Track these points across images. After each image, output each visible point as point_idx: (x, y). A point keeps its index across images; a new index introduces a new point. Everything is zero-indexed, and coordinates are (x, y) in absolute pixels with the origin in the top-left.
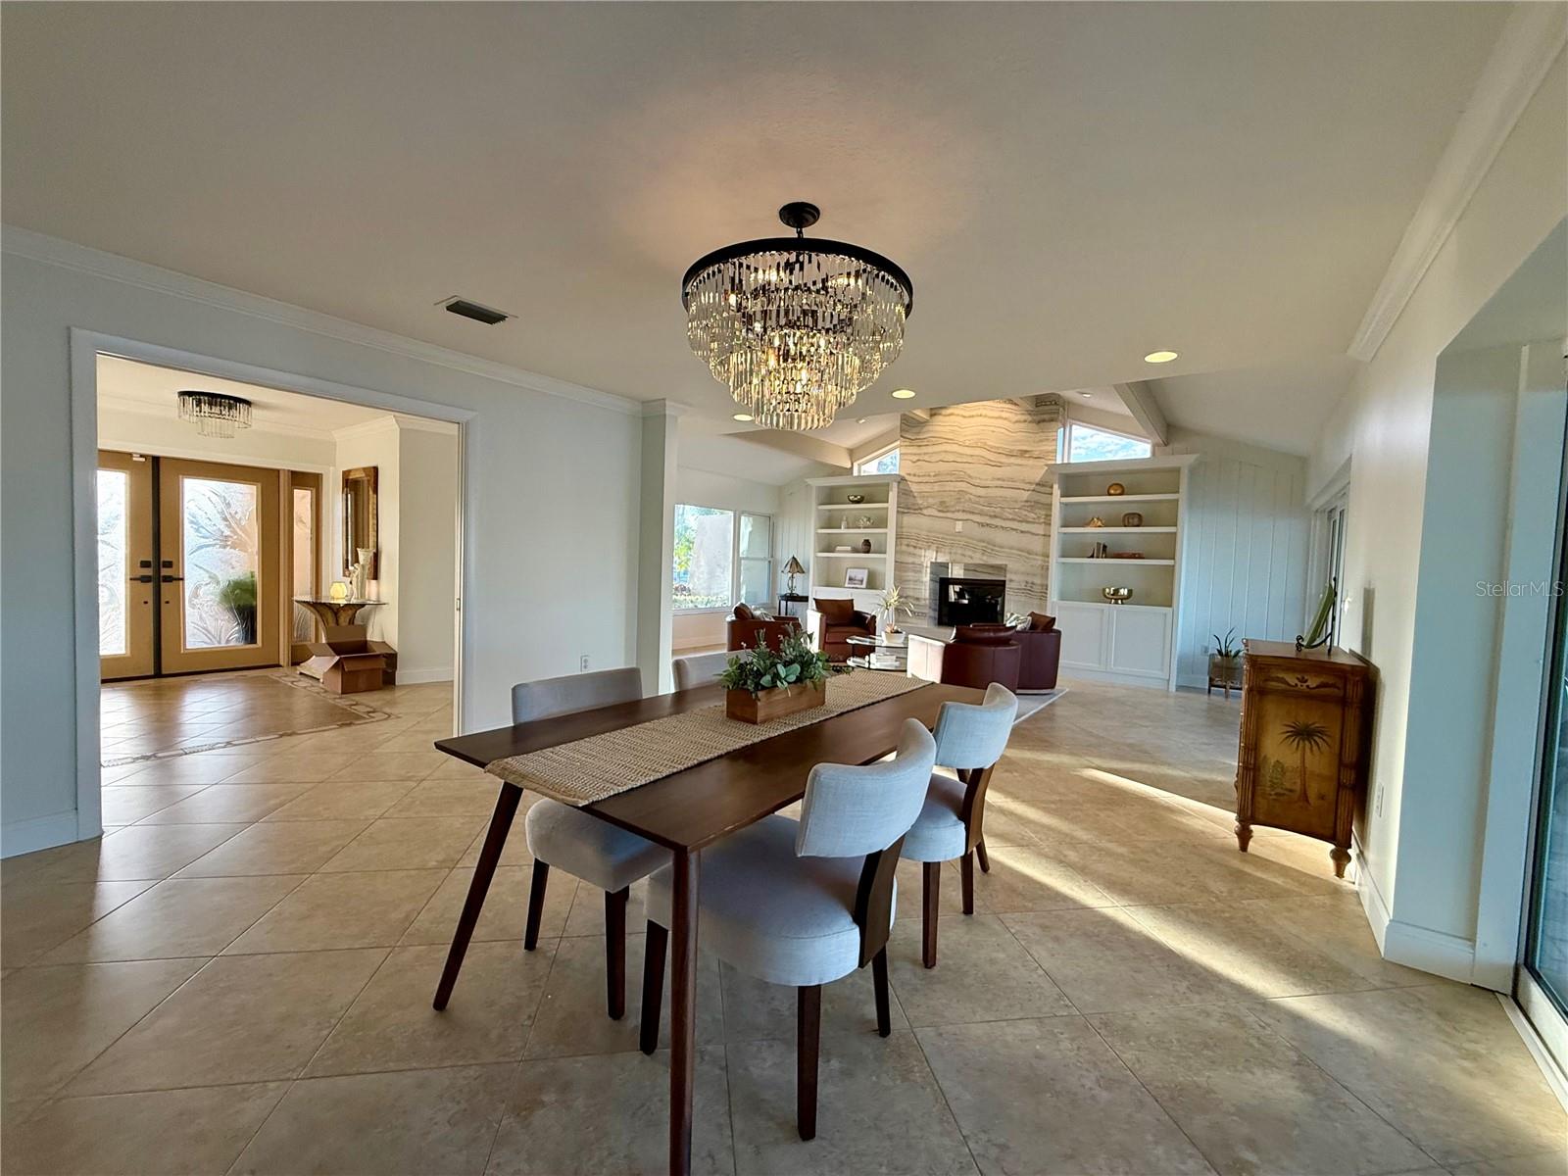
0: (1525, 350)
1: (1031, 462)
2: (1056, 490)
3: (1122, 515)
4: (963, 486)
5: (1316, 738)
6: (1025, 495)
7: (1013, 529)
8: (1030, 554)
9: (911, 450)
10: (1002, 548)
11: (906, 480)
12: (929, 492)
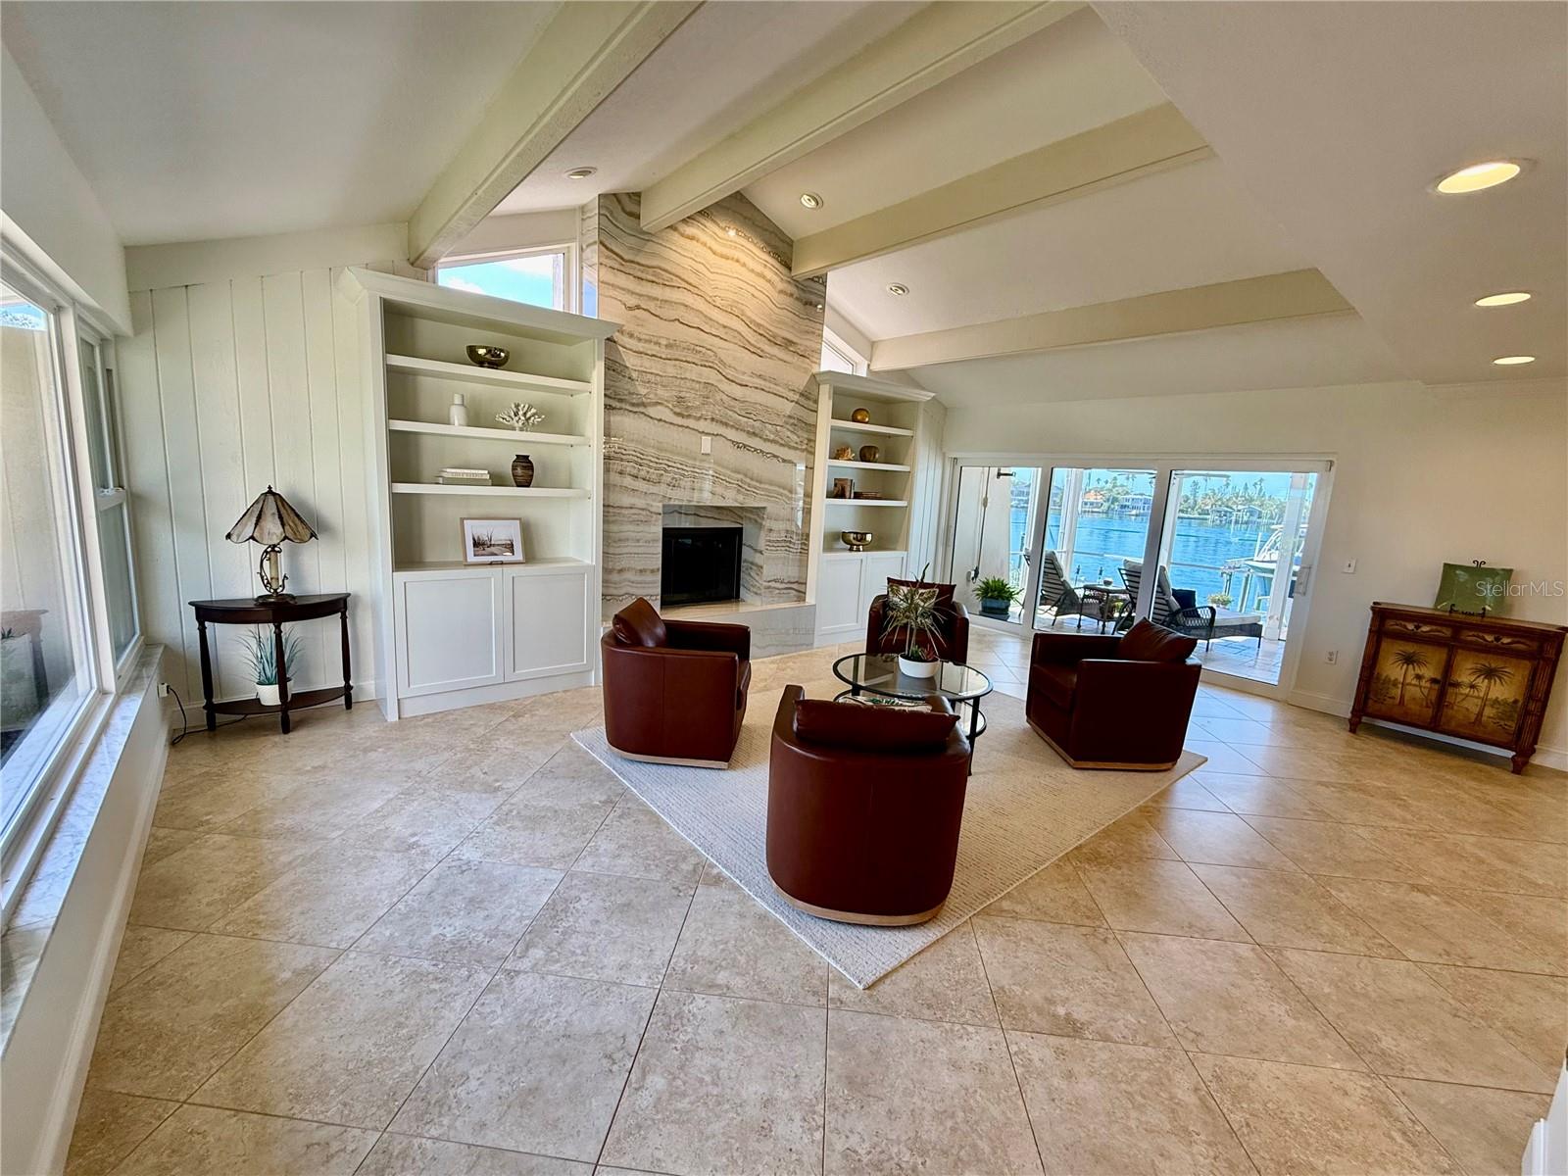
2: (825, 405)
4: (712, 376)
6: (788, 408)
8: (789, 491)
9: (622, 280)
10: (761, 482)
11: (615, 342)
12: (657, 375)
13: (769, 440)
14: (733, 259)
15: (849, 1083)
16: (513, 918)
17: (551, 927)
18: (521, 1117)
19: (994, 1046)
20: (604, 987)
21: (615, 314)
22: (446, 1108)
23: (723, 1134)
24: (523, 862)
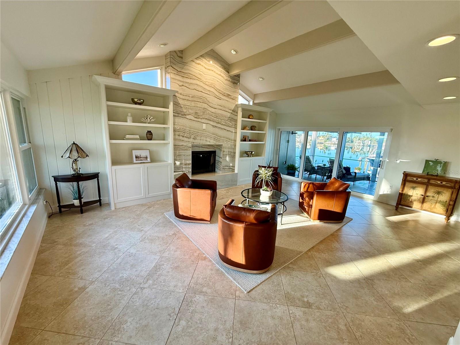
1: (231, 100)
2: (240, 114)
4: (205, 106)
6: (229, 115)
8: (230, 140)
9: (178, 77)
10: (221, 137)
11: (176, 96)
12: (189, 106)
13: (223, 125)
14: (211, 70)
15: (241, 323)
16: (144, 271)
17: (155, 274)
18: (142, 334)
19: (285, 311)
20: (169, 293)
21: (176, 88)
22: (120, 332)
23: (202, 340)
24: (148, 253)
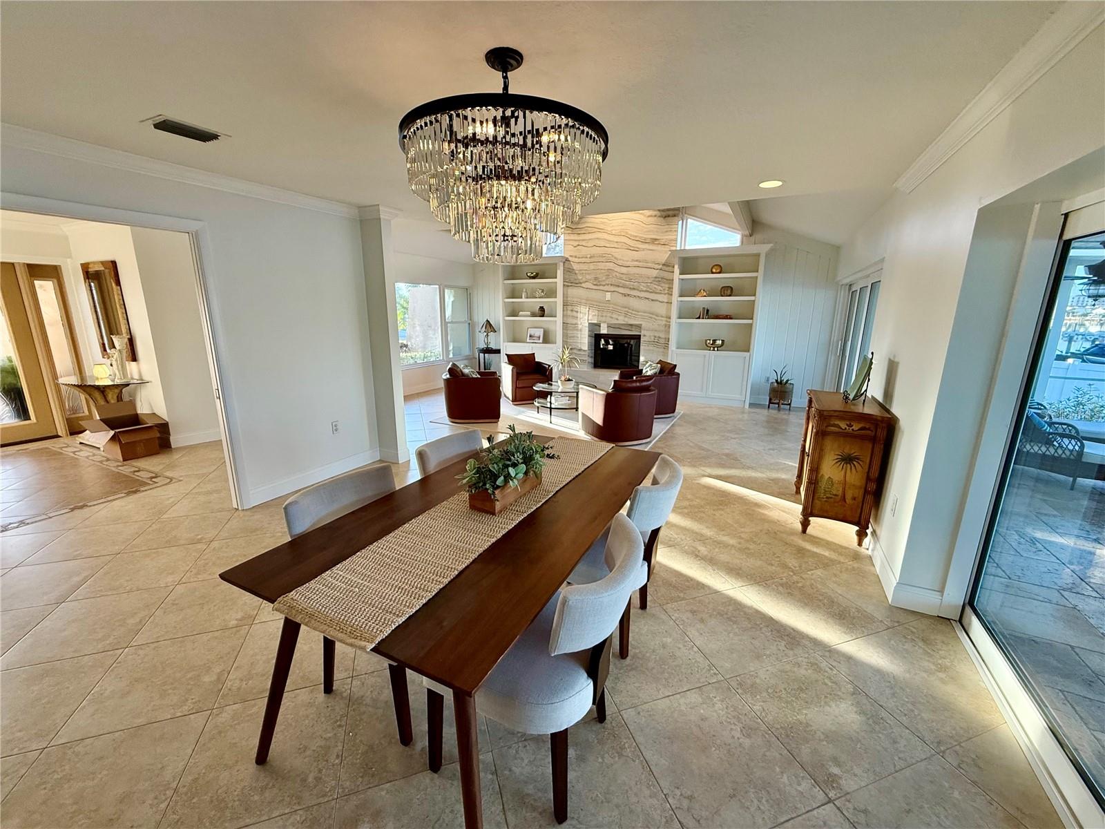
0: (1037, 207)
1: (659, 248)
2: (677, 270)
3: (721, 286)
4: (611, 265)
5: (855, 463)
6: (655, 273)
7: (646, 298)
8: (657, 316)
9: (572, 237)
10: (638, 312)
11: (568, 261)
12: (587, 270)
21: (569, 251)
